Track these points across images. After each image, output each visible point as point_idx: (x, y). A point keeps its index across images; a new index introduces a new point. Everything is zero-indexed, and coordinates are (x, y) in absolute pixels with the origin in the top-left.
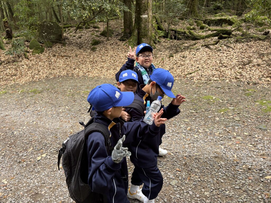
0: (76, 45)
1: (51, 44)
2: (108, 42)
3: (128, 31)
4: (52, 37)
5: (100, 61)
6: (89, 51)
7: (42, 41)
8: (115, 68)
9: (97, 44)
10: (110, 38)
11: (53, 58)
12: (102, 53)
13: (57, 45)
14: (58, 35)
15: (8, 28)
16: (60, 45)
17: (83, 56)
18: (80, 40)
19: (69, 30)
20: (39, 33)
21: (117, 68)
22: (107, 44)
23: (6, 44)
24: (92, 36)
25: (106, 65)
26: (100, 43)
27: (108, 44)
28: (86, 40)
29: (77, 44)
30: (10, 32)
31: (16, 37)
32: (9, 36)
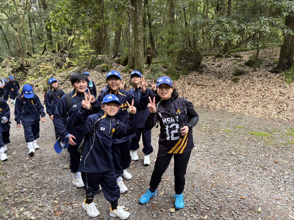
0: (215, 74)
1: (188, 71)
2: (255, 73)
3: (285, 61)
4: (190, 64)
5: (244, 95)
6: (230, 81)
7: (179, 68)
8: (265, 105)
9: (240, 75)
10: (257, 69)
11: (187, 86)
12: (246, 86)
13: (193, 73)
14: (196, 62)
15: (149, 54)
16: (197, 73)
17: (221, 86)
18: (219, 69)
19: (207, 58)
20: (177, 59)
21: (268, 106)
22: (253, 75)
23: (146, 68)
24: (234, 65)
25: (251, 100)
26: (244, 73)
27: (255, 75)
28: (227, 69)
29: (215, 73)
30: (150, 58)
31: (154, 64)
32: (149, 62)
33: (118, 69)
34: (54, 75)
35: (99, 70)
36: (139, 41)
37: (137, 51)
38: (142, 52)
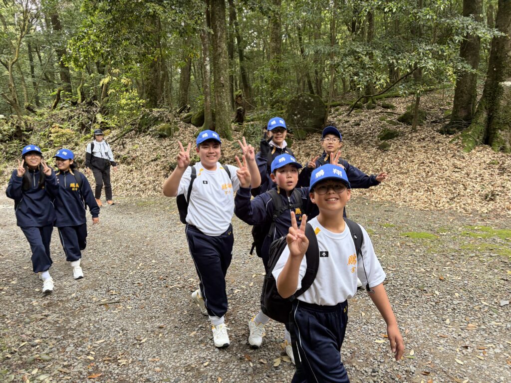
0: (350, 137)
1: (305, 134)
2: (414, 134)
3: (463, 114)
4: (308, 121)
5: (397, 171)
6: (374, 150)
7: (291, 129)
8: (429, 188)
9: (391, 139)
10: (418, 127)
11: (305, 158)
12: (400, 156)
13: (314, 137)
14: (318, 119)
15: (240, 106)
16: (320, 137)
17: (360, 158)
18: (356, 128)
19: (337, 110)
20: (287, 114)
21: (434, 189)
22: (411, 138)
23: (235, 131)
24: (380, 122)
25: (409, 180)
26: (397, 136)
27: (414, 138)
28: (370, 129)
29: (351, 135)
30: (242, 113)
31: (249, 121)
32: (240, 118)
33: (187, 132)
34: (77, 144)
35: (155, 135)
36: (222, 85)
37: (218, 101)
38: (228, 103)
